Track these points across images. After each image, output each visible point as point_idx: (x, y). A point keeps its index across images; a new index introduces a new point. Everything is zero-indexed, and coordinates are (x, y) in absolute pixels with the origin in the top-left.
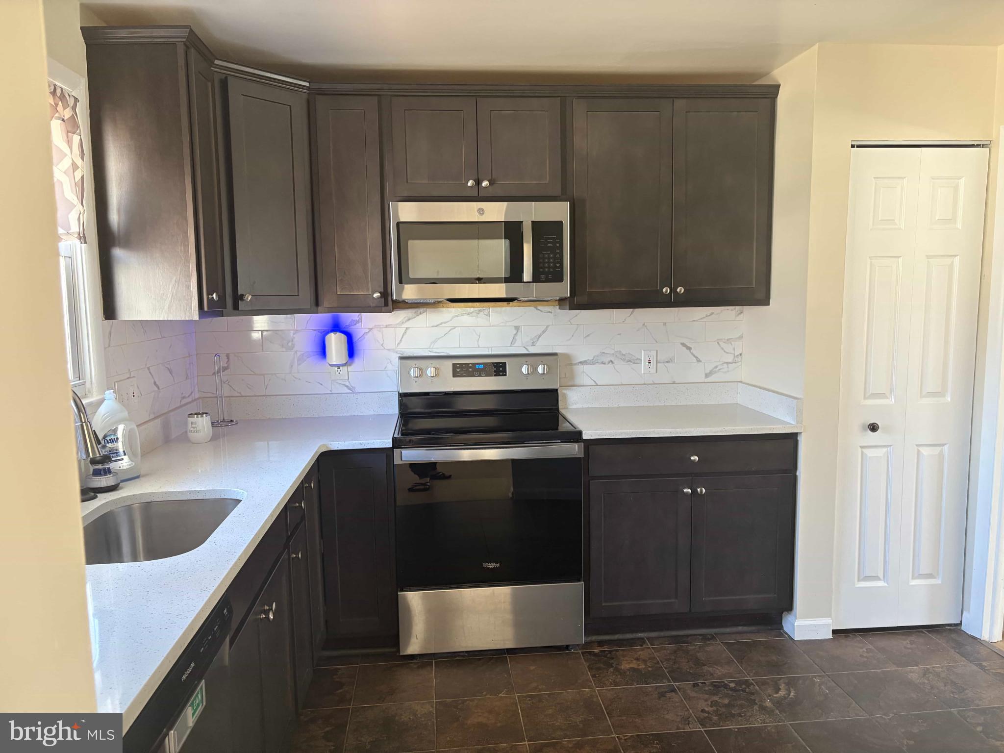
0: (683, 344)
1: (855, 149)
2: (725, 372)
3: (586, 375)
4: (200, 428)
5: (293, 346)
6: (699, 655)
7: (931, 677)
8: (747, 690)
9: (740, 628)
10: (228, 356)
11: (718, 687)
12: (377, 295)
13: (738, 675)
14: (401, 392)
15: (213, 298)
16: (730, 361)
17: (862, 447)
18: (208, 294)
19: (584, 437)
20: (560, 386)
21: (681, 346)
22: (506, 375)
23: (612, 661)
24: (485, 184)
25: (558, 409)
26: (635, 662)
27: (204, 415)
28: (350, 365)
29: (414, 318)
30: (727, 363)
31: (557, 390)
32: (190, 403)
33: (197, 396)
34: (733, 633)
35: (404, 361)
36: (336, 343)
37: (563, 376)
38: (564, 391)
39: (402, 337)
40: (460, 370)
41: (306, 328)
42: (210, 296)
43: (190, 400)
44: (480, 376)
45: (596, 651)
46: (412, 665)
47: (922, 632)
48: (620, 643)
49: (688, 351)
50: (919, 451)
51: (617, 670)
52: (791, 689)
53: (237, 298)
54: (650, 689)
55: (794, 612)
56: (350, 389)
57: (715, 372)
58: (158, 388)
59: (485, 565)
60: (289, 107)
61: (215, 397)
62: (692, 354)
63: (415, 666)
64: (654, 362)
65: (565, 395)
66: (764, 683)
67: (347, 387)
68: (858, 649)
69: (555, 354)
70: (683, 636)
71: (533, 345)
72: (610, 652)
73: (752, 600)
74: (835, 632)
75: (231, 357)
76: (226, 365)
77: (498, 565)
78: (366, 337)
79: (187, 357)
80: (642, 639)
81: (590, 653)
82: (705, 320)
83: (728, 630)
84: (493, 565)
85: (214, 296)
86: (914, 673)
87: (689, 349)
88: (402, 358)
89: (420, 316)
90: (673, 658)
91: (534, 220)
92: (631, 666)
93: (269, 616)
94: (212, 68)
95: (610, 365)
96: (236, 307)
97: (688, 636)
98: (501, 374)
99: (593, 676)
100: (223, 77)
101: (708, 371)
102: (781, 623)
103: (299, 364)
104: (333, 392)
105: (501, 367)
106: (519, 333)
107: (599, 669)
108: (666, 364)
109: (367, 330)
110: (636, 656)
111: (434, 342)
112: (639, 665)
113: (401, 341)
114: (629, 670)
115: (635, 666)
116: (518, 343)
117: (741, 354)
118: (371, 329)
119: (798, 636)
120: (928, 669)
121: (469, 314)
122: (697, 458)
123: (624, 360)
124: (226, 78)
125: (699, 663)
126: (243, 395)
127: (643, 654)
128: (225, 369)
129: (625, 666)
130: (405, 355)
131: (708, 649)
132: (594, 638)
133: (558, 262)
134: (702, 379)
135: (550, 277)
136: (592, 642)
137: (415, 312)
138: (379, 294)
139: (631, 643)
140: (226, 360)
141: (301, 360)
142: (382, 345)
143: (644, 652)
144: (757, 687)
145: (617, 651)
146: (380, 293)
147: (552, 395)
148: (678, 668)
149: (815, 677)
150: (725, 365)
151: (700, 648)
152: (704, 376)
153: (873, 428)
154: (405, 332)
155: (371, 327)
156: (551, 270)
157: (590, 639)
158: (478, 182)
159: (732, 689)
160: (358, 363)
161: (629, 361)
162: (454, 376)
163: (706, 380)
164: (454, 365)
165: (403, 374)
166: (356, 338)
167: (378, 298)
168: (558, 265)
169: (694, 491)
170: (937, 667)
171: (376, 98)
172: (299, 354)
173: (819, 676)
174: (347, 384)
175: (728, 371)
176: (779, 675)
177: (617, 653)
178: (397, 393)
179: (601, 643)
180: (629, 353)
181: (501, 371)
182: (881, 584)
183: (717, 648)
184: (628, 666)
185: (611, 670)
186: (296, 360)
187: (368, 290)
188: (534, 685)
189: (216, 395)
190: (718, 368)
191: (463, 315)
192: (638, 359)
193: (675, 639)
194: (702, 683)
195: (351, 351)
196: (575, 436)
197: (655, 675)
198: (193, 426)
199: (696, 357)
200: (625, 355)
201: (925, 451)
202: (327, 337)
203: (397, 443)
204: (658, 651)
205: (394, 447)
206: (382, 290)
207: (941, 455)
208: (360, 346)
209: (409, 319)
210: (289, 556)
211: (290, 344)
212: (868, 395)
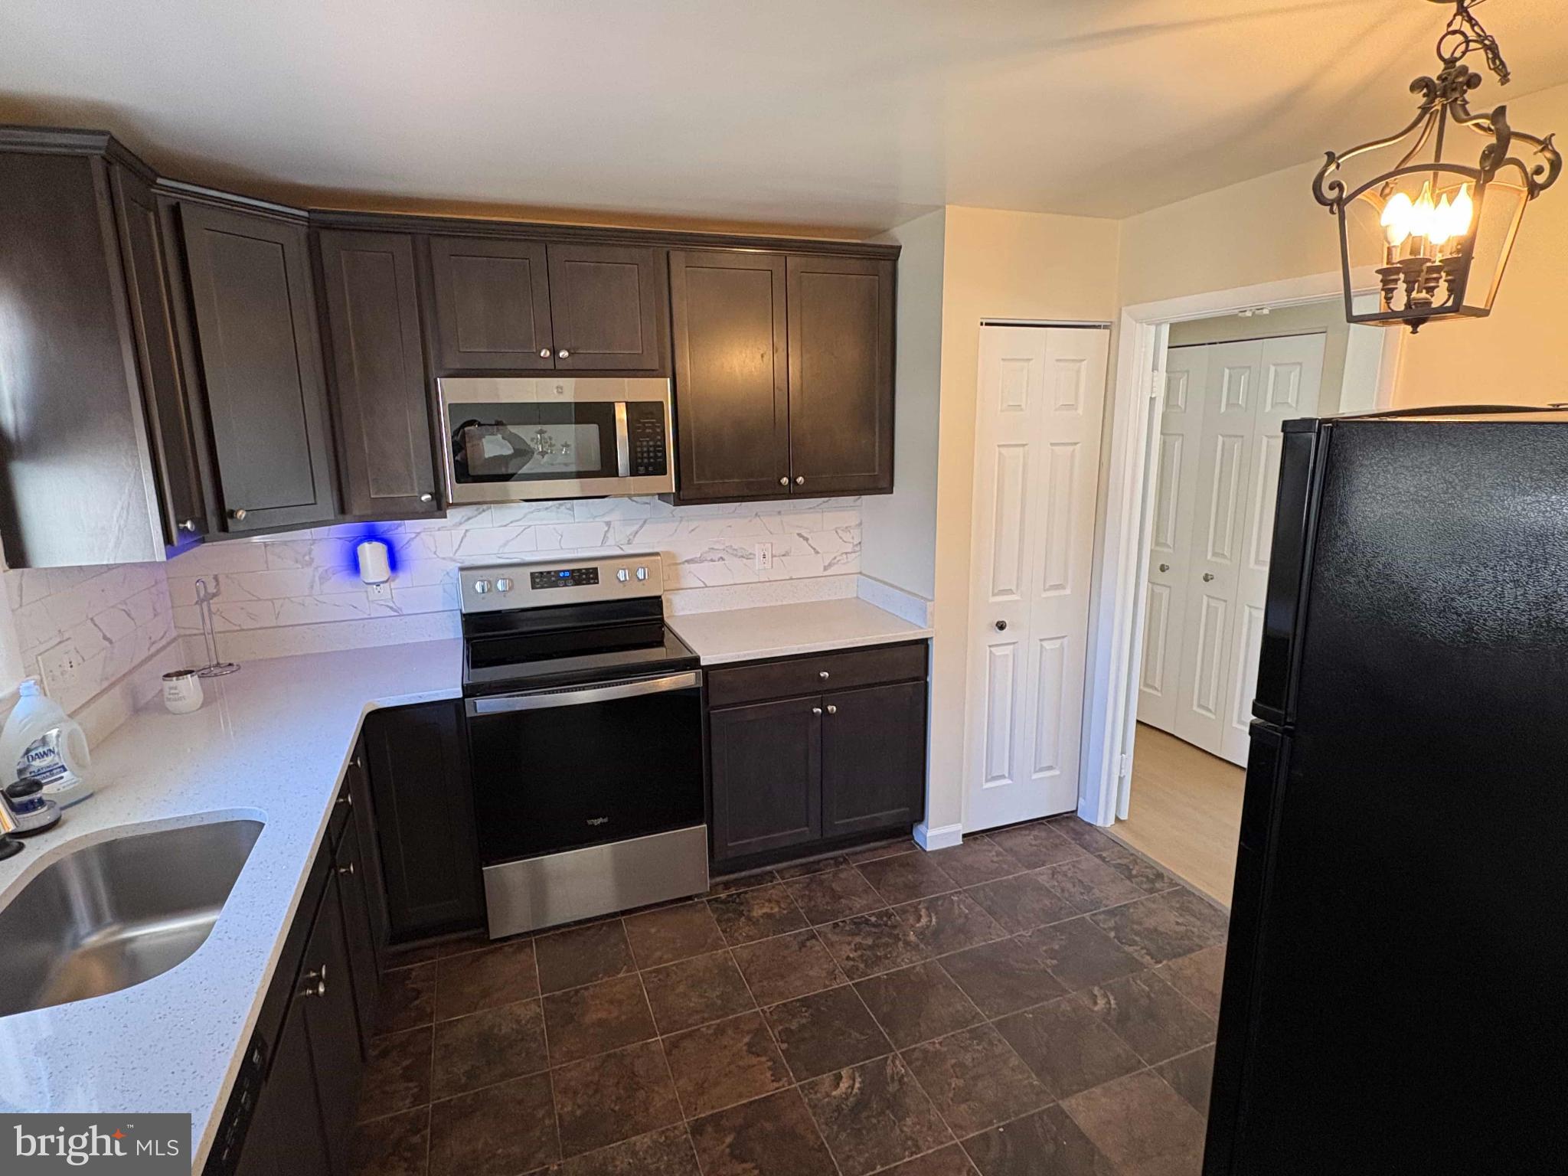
0: (799, 535)
1: (984, 326)
2: (844, 564)
3: (693, 576)
4: (184, 693)
5: (312, 560)
6: (834, 885)
7: (1060, 877)
8: (889, 922)
9: (872, 845)
10: (216, 578)
11: (859, 924)
12: (426, 497)
13: (877, 905)
14: (464, 611)
15: (186, 528)
16: (850, 550)
17: (990, 646)
18: (178, 522)
19: (703, 663)
20: (664, 591)
21: (797, 537)
22: (598, 583)
23: (742, 908)
24: (563, 354)
25: (662, 620)
26: (767, 904)
27: (189, 676)
28: (393, 580)
29: (476, 516)
30: (846, 553)
31: (660, 597)
32: (164, 648)
33: (174, 634)
34: (864, 852)
35: (465, 573)
36: (372, 555)
37: (666, 578)
38: (670, 597)
39: (461, 542)
40: (542, 579)
41: (328, 535)
42: (181, 525)
43: (164, 642)
44: (565, 585)
45: (723, 896)
46: (506, 948)
47: (1043, 824)
48: (747, 882)
49: (805, 542)
50: (1041, 645)
51: (749, 919)
52: (933, 914)
53: (225, 517)
54: (789, 939)
55: (925, 821)
56: (395, 611)
57: (834, 564)
58: (111, 642)
59: (590, 822)
60: (280, 246)
61: (201, 634)
62: (810, 545)
63: (511, 950)
64: (769, 556)
65: (669, 601)
66: (904, 911)
67: (391, 608)
68: (988, 854)
69: (657, 554)
70: (813, 862)
71: (629, 543)
72: (739, 895)
73: (886, 817)
74: (964, 836)
75: (221, 579)
76: (215, 591)
77: (606, 820)
78: (414, 544)
79: (153, 586)
80: (771, 872)
81: (716, 900)
82: (822, 506)
83: (858, 849)
84: (600, 821)
85: (189, 525)
86: (1042, 875)
87: (807, 539)
88: (462, 569)
89: (484, 514)
90: (807, 893)
91: (630, 400)
92: (765, 910)
93: (318, 991)
94: (153, 190)
95: (721, 562)
96: (224, 528)
97: (819, 862)
98: (592, 581)
99: (724, 931)
100: (174, 202)
101: (826, 564)
102: (911, 833)
103: (321, 584)
104: (372, 616)
105: (592, 573)
106: (611, 530)
107: (729, 920)
108: (783, 558)
109: (413, 535)
110: (768, 896)
111: (505, 545)
112: (772, 908)
113: (460, 546)
114: (762, 917)
115: (768, 910)
116: (611, 541)
117: (860, 543)
118: (419, 533)
119: (930, 847)
120: (1055, 868)
121: (547, 509)
122: (827, 674)
123: (736, 556)
124: (178, 204)
125: (836, 897)
126: (245, 628)
127: (774, 893)
128: (214, 595)
129: (757, 912)
130: (467, 564)
131: (843, 875)
132: (719, 879)
133: (659, 451)
134: (820, 572)
135: (650, 469)
136: (717, 884)
137: (477, 510)
138: (429, 496)
139: (759, 879)
140: (215, 584)
141: (323, 579)
142: (435, 553)
143: (776, 889)
144: (898, 918)
145: (746, 892)
146: (430, 494)
147: (656, 603)
148: (814, 906)
149: (952, 894)
150: (845, 556)
151: (834, 876)
152: (822, 569)
153: (1001, 626)
154: (465, 535)
155: (418, 531)
156: (652, 460)
157: (713, 881)
158: (554, 352)
159: (874, 925)
160: (403, 578)
161: (742, 557)
162: (533, 588)
163: (826, 573)
164: (532, 574)
165: (468, 590)
166: (397, 547)
167: (428, 500)
168: (659, 454)
169: (825, 711)
170: (1064, 865)
171: (409, 237)
172: (321, 570)
173: (956, 893)
174: (391, 604)
175: (848, 562)
176: (917, 898)
177: (747, 896)
178: (459, 612)
179: (727, 885)
180: (742, 548)
181: (592, 579)
182: (1007, 781)
183: (851, 874)
184: (760, 912)
185: (743, 919)
186: (317, 579)
187: (413, 489)
188: (658, 954)
189: (202, 631)
190: (838, 559)
191: (539, 510)
192: (751, 554)
193: (807, 869)
194: (842, 922)
195: (394, 562)
196: (693, 663)
197: (791, 920)
198: (172, 691)
199: (814, 549)
200: (736, 550)
201: (1047, 645)
202: (360, 548)
203: (470, 691)
204: (791, 886)
205: (465, 696)
206: (433, 491)
207: (1062, 647)
208: (403, 554)
209: (469, 519)
210: (336, 872)
211: (307, 558)
212: (996, 591)
